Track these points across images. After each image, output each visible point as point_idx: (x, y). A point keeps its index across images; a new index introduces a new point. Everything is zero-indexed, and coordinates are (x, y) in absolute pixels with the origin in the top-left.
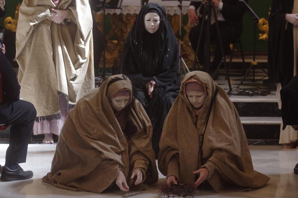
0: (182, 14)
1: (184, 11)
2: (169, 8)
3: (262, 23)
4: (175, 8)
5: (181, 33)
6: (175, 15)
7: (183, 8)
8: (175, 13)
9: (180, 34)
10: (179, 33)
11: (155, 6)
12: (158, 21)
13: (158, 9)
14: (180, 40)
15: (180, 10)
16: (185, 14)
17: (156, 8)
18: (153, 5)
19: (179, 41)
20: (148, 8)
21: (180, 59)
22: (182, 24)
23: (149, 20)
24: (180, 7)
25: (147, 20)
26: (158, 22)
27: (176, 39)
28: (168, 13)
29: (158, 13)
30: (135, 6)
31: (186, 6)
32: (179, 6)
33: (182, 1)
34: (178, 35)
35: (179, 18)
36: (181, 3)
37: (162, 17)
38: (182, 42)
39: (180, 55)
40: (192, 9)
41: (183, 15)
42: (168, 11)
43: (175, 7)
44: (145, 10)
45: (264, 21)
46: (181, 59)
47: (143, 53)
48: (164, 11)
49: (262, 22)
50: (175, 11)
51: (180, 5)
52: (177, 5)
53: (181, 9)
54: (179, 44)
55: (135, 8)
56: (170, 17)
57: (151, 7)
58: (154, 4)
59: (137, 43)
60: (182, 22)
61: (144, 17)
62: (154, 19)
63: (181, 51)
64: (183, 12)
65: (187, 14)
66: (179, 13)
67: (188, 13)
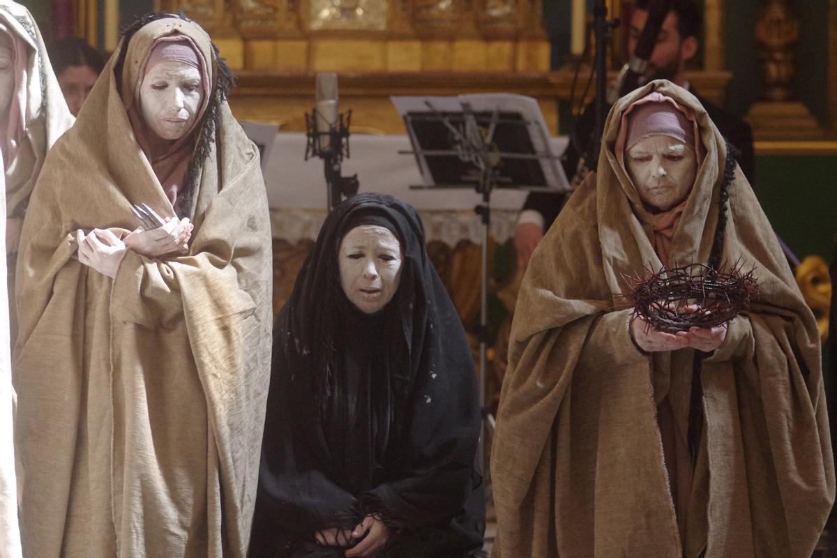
0: (490, 240)
1: (499, 230)
2: (437, 219)
3: (810, 278)
4: (465, 219)
5: (488, 318)
6: (464, 245)
7: (493, 218)
8: (463, 236)
9: (483, 322)
10: (479, 315)
11: (381, 203)
12: (392, 258)
13: (391, 211)
14: (483, 346)
15: (484, 227)
16: (501, 239)
17: (383, 206)
18: (374, 200)
19: (477, 348)
20: (352, 210)
21: (483, 422)
22: (492, 282)
23: (357, 256)
24: (483, 212)
25: (352, 256)
26: (396, 264)
27: (469, 339)
28: (436, 238)
29: (394, 230)
30: (307, 211)
31: (506, 211)
32: (479, 210)
33: (490, 189)
34: (473, 326)
35: (480, 259)
36: (487, 198)
37: (408, 246)
38: (491, 354)
39: (482, 404)
40: (531, 225)
41: (497, 245)
42: (437, 229)
43: (463, 212)
44: (343, 216)
45: (816, 269)
46: (486, 419)
47: (332, 391)
48: (419, 227)
49: (808, 273)
50: (465, 229)
51: (484, 204)
52: (472, 205)
53: (486, 221)
54: (477, 359)
55: (307, 217)
56: (441, 253)
57: (365, 205)
58: (378, 197)
59: (305, 352)
60: (490, 273)
61: (339, 246)
62: (379, 252)
63: (487, 390)
64: (494, 232)
65: (510, 242)
66: (478, 236)
67: (512, 234)
